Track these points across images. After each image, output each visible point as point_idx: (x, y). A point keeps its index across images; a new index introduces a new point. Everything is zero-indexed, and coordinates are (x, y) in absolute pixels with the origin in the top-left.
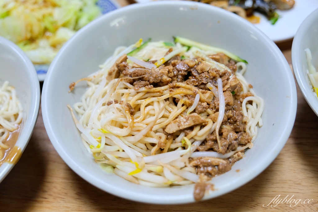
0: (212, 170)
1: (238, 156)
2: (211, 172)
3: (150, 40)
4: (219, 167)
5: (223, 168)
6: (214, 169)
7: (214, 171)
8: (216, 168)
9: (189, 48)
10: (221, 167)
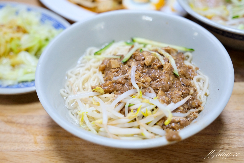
0: (176, 126)
1: (194, 115)
2: (174, 127)
3: (113, 42)
4: (181, 122)
5: (184, 123)
6: (177, 125)
7: (177, 127)
8: (178, 124)
9: (145, 45)
10: (182, 122)
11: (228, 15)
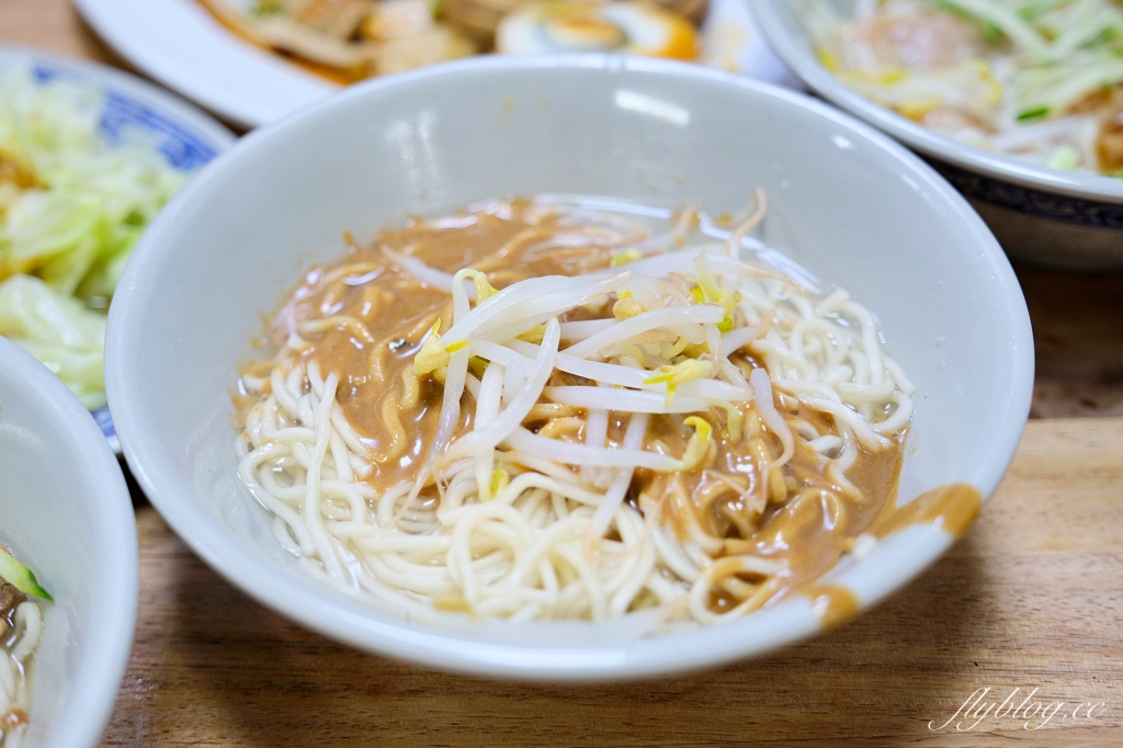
11: (998, 106)
